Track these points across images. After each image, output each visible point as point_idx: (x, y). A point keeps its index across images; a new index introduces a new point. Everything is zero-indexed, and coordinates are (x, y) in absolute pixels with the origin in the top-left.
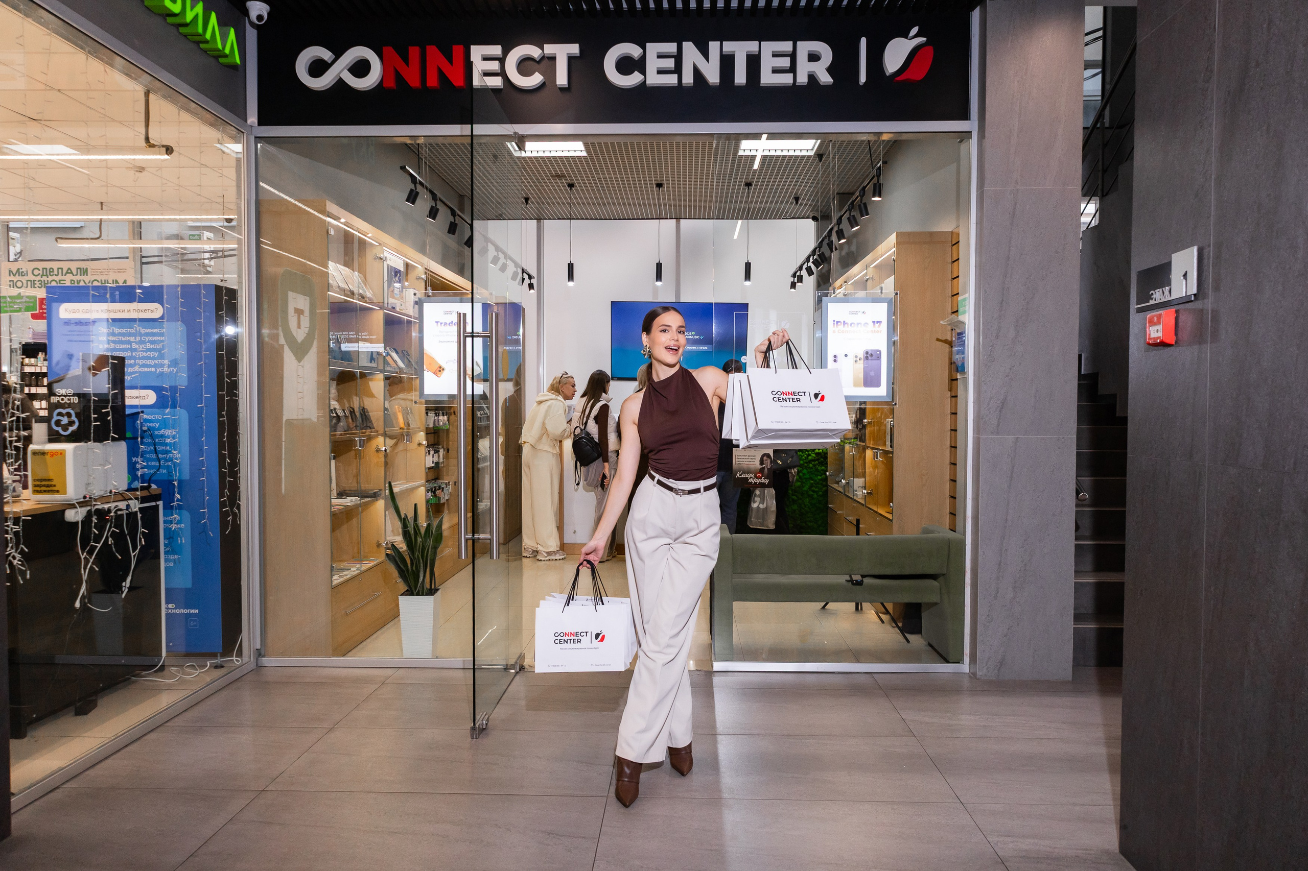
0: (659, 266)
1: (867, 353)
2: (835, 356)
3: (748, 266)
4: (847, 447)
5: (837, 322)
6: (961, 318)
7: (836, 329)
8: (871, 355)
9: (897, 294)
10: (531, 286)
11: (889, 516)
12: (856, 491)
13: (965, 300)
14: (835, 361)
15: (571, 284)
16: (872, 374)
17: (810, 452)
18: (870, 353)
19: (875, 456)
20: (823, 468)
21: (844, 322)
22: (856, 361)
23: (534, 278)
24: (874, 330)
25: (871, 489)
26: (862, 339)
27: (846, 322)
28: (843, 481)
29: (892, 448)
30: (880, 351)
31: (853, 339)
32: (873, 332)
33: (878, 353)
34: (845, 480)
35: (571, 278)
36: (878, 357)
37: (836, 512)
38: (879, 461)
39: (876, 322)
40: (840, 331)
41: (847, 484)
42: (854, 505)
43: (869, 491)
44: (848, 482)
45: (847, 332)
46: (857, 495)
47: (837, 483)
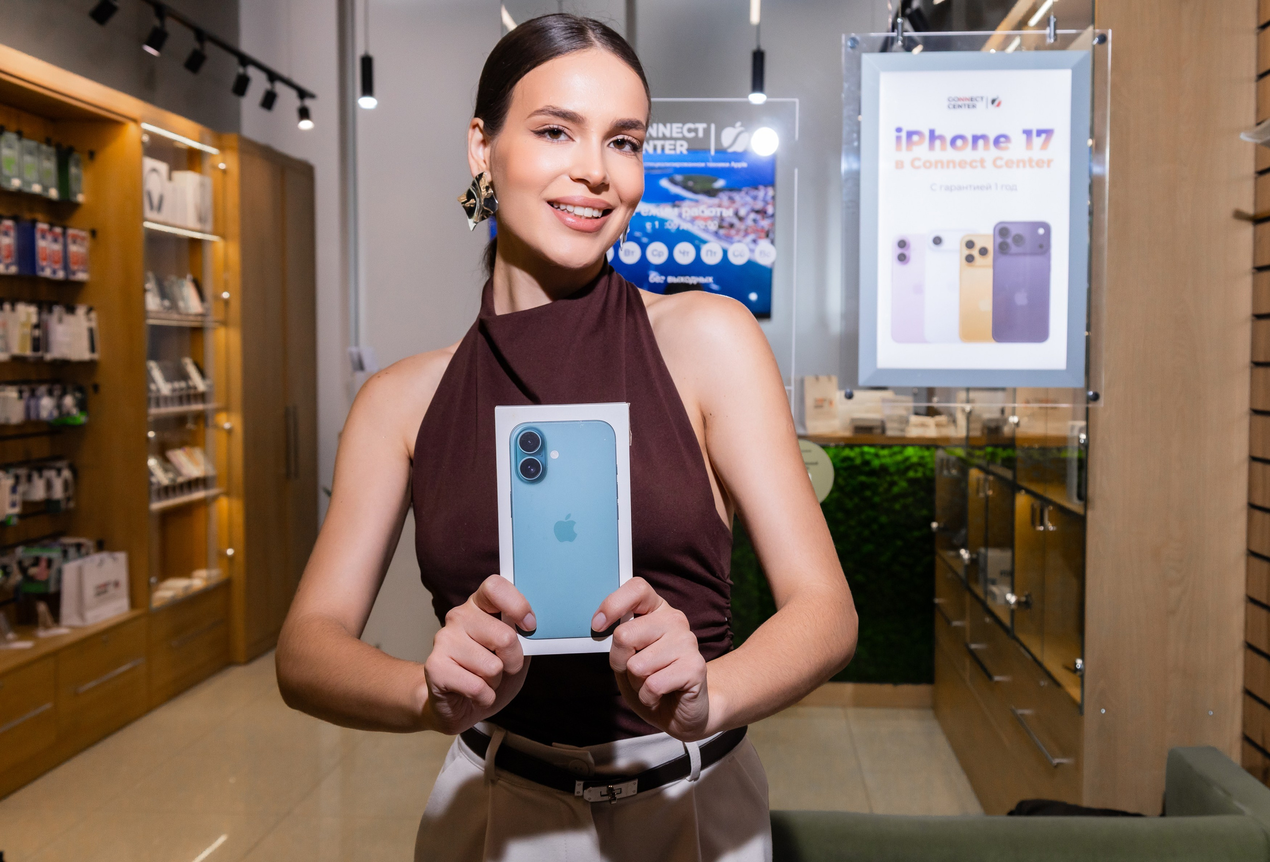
1: (1003, 231)
2: (902, 244)
3: (759, 58)
4: (975, 474)
5: (910, 134)
7: (905, 155)
8: (1018, 239)
9: (1103, 39)
10: (304, 114)
11: (1075, 693)
12: (994, 582)
14: (902, 258)
15: (367, 103)
16: (1021, 299)
17: (896, 478)
18: (1014, 231)
19: (1037, 517)
20: (925, 512)
21: (932, 132)
22: (970, 259)
23: (312, 96)
24: (1030, 160)
25: (1027, 593)
26: (989, 187)
27: (937, 133)
28: (965, 554)
29: (1082, 503)
30: (1047, 227)
31: (960, 188)
32: (1024, 166)
33: (1041, 231)
34: (968, 551)
35: (368, 89)
36: (1041, 246)
37: (949, 622)
38: (1046, 531)
39: (1034, 133)
40: (917, 163)
41: (974, 561)
42: (988, 620)
43: (1023, 599)
44: (974, 556)
45: (942, 167)
46: (994, 596)
47: (952, 553)
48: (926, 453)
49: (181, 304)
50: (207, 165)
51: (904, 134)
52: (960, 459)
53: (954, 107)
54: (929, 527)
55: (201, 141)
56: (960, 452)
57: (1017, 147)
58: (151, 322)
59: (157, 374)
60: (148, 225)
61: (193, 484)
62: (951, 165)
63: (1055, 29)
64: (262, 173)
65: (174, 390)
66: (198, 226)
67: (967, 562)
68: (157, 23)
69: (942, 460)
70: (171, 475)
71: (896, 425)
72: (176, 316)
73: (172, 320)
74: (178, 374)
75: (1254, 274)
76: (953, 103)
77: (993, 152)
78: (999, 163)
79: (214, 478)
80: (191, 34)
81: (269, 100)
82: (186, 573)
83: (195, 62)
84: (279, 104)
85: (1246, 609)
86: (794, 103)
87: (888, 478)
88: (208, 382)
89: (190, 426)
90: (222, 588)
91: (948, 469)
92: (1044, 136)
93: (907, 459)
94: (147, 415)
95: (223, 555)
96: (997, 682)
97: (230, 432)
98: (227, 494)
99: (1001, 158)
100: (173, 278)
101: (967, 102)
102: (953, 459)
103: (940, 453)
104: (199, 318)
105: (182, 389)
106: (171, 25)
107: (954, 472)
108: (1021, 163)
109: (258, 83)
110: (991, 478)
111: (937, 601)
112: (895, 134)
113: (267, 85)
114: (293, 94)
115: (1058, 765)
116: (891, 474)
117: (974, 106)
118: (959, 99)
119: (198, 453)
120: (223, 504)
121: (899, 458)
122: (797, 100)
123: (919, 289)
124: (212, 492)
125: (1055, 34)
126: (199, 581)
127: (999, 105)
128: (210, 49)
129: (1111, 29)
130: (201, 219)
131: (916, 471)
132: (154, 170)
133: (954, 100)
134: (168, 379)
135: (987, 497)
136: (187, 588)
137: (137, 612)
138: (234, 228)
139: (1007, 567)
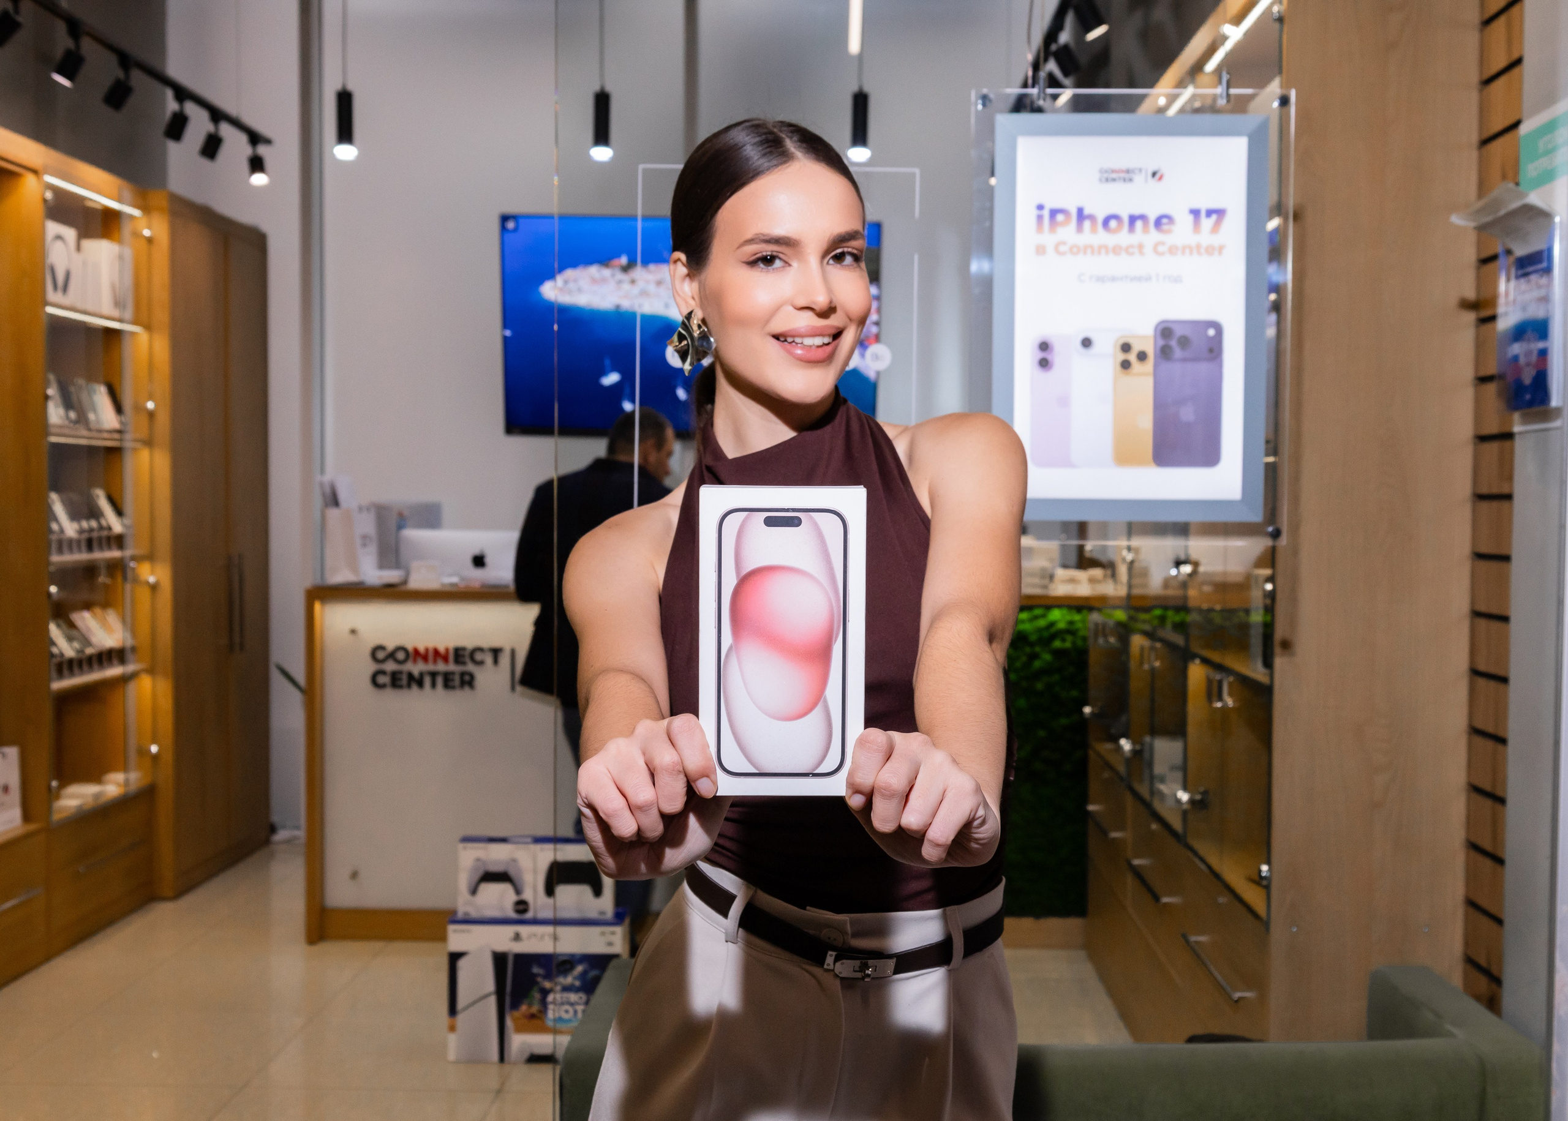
0: (602, 102)
1: (1165, 331)
2: (1044, 346)
3: (861, 102)
4: (1138, 641)
5: (1054, 213)
6: (1534, 198)
7: (1048, 239)
8: (1184, 342)
9: (1284, 101)
10: (257, 164)
11: (1260, 907)
12: (1162, 780)
13: (1550, 127)
14: (1044, 364)
15: (345, 153)
16: (1187, 414)
17: (1037, 649)
18: (1179, 332)
19: (1213, 691)
20: (1074, 693)
21: (1080, 211)
22: (1126, 365)
23: (268, 142)
24: (1198, 247)
25: (1202, 789)
26: (1148, 279)
27: (1086, 212)
28: (1126, 744)
29: (1267, 671)
30: (1218, 327)
31: (1114, 279)
32: (1191, 253)
33: (1211, 332)
34: (1130, 741)
35: (345, 134)
36: (1211, 350)
37: (1105, 833)
38: (1225, 708)
39: (1203, 214)
40: (1062, 248)
41: (1137, 753)
42: (1154, 826)
43: (1198, 797)
44: (1138, 747)
45: (1093, 252)
46: (1162, 796)
47: (1109, 746)
48: (1077, 617)
49: (91, 416)
50: (127, 229)
51: (1046, 213)
52: (1120, 624)
53: (1107, 180)
54: (1081, 713)
55: (120, 200)
56: (1120, 615)
57: (1182, 230)
58: (53, 439)
59: (59, 509)
60: (50, 310)
61: (107, 657)
62: (1103, 251)
63: (1228, 87)
64: (198, 242)
65: (81, 531)
66: (116, 313)
67: (1128, 755)
68: (70, 43)
69: (1097, 625)
70: (76, 645)
71: (1036, 581)
72: (84, 433)
73: (80, 439)
74: (86, 510)
75: (1476, 386)
76: (1106, 175)
77: (1154, 235)
78: (1161, 249)
79: (134, 649)
80: (113, 59)
81: (211, 147)
82: (95, 776)
83: (118, 96)
84: (224, 152)
85: (1468, 800)
86: (914, 175)
87: (1028, 650)
88: (127, 521)
89: (102, 579)
90: (146, 795)
91: (1105, 636)
92: (1214, 217)
93: (1052, 624)
94: (48, 563)
95: (143, 752)
96: (1166, 904)
97: (154, 588)
98: (151, 671)
99: (1163, 243)
100: (81, 381)
101: (1123, 175)
102: (1111, 623)
103: (1095, 617)
104: (116, 436)
105: (91, 530)
106: (88, 47)
107: (1112, 640)
108: (1187, 249)
109: (199, 124)
110: (1158, 645)
111: (1091, 808)
112: (1035, 212)
113: (210, 127)
114: (243, 138)
115: (1240, 999)
116: (1032, 645)
117: (1131, 180)
118: (1113, 171)
119: (112, 617)
120: (146, 683)
121: (1042, 623)
122: (917, 171)
123: (1064, 402)
124: (130, 668)
125: (1228, 95)
126: (113, 786)
127: (1161, 178)
128: (138, 78)
129: (1296, 90)
130: (118, 303)
131: (1064, 640)
132: (59, 237)
133: (1106, 172)
134: (74, 516)
135: (1153, 670)
136: (97, 796)
137: (32, 827)
138: (162, 315)
139: (1178, 760)
